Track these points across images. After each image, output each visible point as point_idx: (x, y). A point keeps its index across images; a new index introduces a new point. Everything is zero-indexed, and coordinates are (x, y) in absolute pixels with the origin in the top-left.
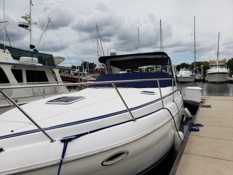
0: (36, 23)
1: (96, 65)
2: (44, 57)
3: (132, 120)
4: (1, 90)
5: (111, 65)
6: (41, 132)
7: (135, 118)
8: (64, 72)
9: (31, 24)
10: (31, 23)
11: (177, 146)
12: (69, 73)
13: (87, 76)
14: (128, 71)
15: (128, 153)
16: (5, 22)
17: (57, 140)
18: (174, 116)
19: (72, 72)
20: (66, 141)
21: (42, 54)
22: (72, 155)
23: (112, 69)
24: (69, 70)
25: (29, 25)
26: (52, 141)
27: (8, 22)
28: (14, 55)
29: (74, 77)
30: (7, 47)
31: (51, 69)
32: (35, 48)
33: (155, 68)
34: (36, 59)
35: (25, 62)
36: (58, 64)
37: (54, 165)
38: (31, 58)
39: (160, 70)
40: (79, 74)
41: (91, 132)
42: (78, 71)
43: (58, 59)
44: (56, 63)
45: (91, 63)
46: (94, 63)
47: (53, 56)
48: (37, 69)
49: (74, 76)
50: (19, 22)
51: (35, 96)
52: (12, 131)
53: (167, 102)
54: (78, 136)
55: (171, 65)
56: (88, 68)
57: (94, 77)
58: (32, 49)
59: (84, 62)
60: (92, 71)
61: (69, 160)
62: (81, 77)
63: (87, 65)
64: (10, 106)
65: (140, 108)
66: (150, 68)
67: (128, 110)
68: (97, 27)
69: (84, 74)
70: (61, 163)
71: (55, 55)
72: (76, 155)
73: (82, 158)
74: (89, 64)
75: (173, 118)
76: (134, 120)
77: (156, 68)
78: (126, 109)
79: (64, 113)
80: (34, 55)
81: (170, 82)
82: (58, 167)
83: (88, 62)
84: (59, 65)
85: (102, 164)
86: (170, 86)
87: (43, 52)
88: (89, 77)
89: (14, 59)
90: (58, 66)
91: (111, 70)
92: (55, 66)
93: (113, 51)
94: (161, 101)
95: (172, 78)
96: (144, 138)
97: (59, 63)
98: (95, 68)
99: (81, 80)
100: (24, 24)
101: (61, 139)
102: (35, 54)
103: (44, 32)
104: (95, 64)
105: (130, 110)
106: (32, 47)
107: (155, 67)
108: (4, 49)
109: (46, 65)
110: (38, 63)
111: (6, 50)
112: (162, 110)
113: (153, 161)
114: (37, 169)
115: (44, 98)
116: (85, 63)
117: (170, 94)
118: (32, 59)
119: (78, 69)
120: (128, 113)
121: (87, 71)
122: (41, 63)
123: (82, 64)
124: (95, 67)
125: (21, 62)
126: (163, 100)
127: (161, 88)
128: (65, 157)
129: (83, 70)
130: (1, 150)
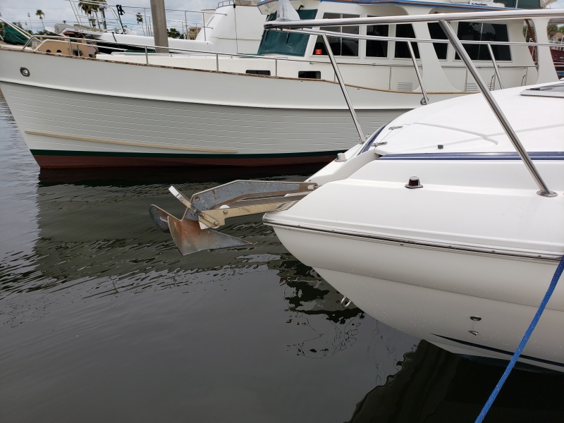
6: (521, 163)
17: (559, 193)
26: (545, 192)
37: (539, 258)
52: (440, 147)
114: (494, 253)
130: (414, 184)
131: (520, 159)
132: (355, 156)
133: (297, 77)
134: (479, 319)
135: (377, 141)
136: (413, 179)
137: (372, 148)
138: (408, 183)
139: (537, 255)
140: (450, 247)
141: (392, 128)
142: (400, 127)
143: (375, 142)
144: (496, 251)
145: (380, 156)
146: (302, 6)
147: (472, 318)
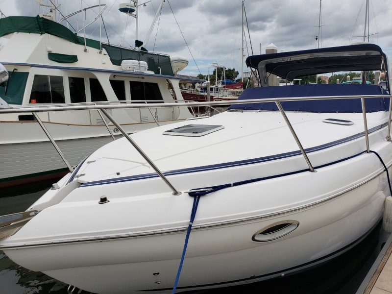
0: (144, 4)
1: (237, 73)
2: (156, 61)
3: (309, 170)
4: (105, 110)
5: (267, 72)
6: (160, 178)
7: (313, 167)
8: (185, 85)
9: (138, 6)
10: (138, 4)
11: (388, 223)
12: (194, 87)
13: (222, 91)
14: (296, 83)
15: (298, 225)
16: (101, 5)
17: (183, 192)
18: (389, 167)
19: (197, 85)
20: (197, 195)
21: (154, 54)
22: (206, 218)
23: (268, 77)
24: (193, 82)
25: (135, 9)
26: (176, 193)
27: (105, 5)
28: (113, 58)
29: (202, 94)
30: (104, 46)
31: (167, 80)
32: (143, 46)
33: (348, 77)
34: (144, 64)
35: (128, 69)
36: (177, 71)
37: (178, 231)
38: (137, 61)
39: (361, 81)
40: (209, 89)
41: (236, 184)
42: (208, 83)
43: (177, 64)
44: (174, 70)
45: (229, 70)
46: (234, 69)
47: (171, 57)
48: (146, 80)
49: (202, 92)
50: (121, 5)
51: (143, 123)
52: (118, 174)
53: (376, 141)
54: (216, 189)
55: (387, 70)
56: (223, 79)
57: (233, 93)
58: (139, 47)
59: (218, 68)
60: (230, 83)
61: (202, 226)
62: (212, 94)
63: (224, 74)
64: (111, 136)
65: (323, 149)
66: (340, 77)
67: (302, 152)
68: (243, 4)
69: (217, 89)
70: (189, 229)
71: (173, 56)
72: (213, 219)
73: (222, 225)
74: (226, 71)
75: (386, 170)
76: (312, 169)
77: (352, 76)
78: (298, 149)
79: (193, 150)
80: (141, 57)
81: (382, 103)
82: (185, 235)
83: (225, 69)
84: (179, 73)
85: (253, 238)
86: (381, 110)
87: (155, 52)
88: (225, 93)
89: (114, 63)
90: (178, 75)
91: (266, 79)
92: (174, 75)
93: (272, 46)
94: (365, 137)
95: (387, 94)
96: (329, 201)
97: (179, 70)
98: (236, 79)
99: (212, 99)
100: (128, 7)
101: (189, 191)
102: (143, 55)
103: (157, 17)
104: (236, 71)
105: (306, 151)
106: (139, 43)
107: (349, 75)
108: (100, 49)
109: (159, 73)
110: (148, 70)
111: (102, 49)
112: (365, 155)
113: (340, 243)
114: (154, 234)
115: (159, 126)
116: (220, 70)
117: (382, 126)
118: (140, 63)
119: (207, 80)
120: (302, 156)
121: (223, 83)
122: (152, 70)
123: (214, 72)
124: (236, 77)
125: (124, 68)
126: (369, 135)
127: (367, 114)
128: (195, 220)
129: (216, 83)
130: (104, 200)
131: (158, 176)
132: (64, 186)
133: (18, 120)
134: (158, 274)
135: (79, 173)
136: (103, 197)
137: (75, 179)
138: (100, 200)
139: (176, 230)
140: (130, 236)
141: (89, 163)
142: (93, 161)
143: (77, 174)
144: (156, 232)
145: (82, 184)
146: (15, 69)
147: (154, 274)
